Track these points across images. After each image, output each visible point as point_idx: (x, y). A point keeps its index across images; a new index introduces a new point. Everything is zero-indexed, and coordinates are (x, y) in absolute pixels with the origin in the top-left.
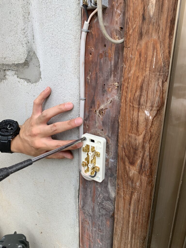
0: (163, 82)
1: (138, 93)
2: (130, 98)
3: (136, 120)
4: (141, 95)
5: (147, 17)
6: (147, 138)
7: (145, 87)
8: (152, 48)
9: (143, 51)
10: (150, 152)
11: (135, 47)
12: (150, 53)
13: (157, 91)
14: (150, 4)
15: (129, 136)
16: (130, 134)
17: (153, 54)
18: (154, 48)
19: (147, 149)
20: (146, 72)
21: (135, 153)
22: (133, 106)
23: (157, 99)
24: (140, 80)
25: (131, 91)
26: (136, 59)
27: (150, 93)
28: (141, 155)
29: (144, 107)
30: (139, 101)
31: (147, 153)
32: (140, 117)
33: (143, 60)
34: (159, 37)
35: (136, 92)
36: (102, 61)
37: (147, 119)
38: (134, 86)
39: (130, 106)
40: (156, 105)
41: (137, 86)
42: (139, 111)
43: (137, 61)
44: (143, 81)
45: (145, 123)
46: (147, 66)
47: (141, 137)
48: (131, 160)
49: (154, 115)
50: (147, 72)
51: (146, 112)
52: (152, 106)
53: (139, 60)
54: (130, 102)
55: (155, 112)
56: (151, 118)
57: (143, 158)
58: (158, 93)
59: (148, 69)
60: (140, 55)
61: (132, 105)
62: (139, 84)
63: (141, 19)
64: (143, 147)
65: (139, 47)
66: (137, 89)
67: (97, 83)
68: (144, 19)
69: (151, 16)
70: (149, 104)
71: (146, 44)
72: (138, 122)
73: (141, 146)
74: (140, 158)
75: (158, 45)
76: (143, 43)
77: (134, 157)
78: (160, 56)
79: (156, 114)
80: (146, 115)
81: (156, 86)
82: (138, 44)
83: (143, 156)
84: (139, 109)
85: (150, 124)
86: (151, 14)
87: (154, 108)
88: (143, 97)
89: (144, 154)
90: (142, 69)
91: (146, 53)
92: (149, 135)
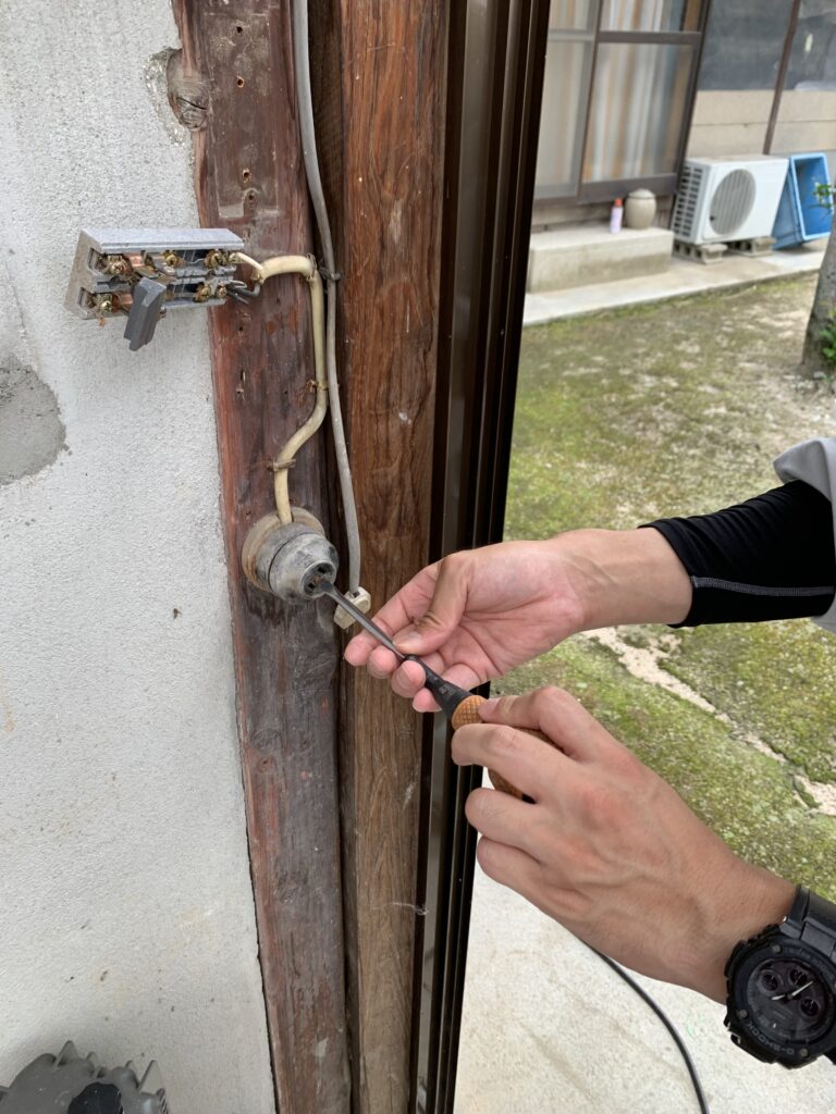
0: (425, 353)
1: (383, 388)
2: (370, 401)
3: (384, 439)
4: (389, 390)
5: (388, 244)
6: (406, 462)
7: (395, 371)
8: (401, 298)
9: (387, 305)
10: (412, 484)
11: (372, 301)
12: (399, 308)
13: (416, 371)
14: (392, 221)
15: (373, 477)
16: (374, 472)
17: (405, 308)
18: (407, 297)
19: (408, 482)
20: (394, 341)
21: (387, 503)
22: (377, 415)
23: (418, 384)
24: (385, 361)
25: (370, 387)
26: (374, 322)
27: (405, 378)
28: (398, 499)
29: (397, 407)
30: (388, 400)
31: (408, 489)
32: (390, 430)
33: (388, 322)
34: (412, 279)
35: (380, 384)
36: (274, 340)
37: (403, 428)
38: (376, 376)
39: (371, 416)
40: (417, 396)
41: (380, 372)
42: (387, 421)
43: (377, 326)
44: (391, 360)
45: (400, 437)
46: (397, 331)
47: (396, 464)
48: (380, 521)
49: (415, 414)
50: (398, 343)
51: (401, 415)
52: (410, 401)
53: (381, 324)
54: (370, 409)
55: (417, 409)
56: (410, 422)
57: (401, 504)
58: (419, 374)
59: (398, 337)
60: (382, 314)
61: (373, 413)
62: (384, 368)
63: (378, 247)
64: (401, 482)
65: (378, 300)
66: (380, 378)
67: (265, 396)
68: (383, 247)
69: (396, 242)
70: (404, 400)
71: (392, 292)
72: (388, 441)
73: (396, 483)
74: (398, 506)
75: (413, 292)
76: (385, 291)
77: (385, 510)
78: (417, 309)
79: (419, 412)
80: (400, 420)
81: (414, 363)
82: (376, 293)
83: (402, 499)
84: (387, 415)
85: (409, 435)
86: (396, 238)
87: (414, 403)
88: (393, 390)
89: (403, 493)
90: (388, 338)
91: (393, 309)
92: (410, 454)
